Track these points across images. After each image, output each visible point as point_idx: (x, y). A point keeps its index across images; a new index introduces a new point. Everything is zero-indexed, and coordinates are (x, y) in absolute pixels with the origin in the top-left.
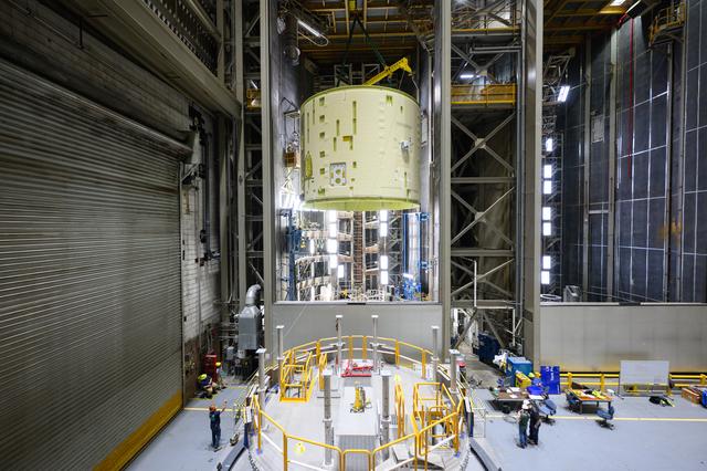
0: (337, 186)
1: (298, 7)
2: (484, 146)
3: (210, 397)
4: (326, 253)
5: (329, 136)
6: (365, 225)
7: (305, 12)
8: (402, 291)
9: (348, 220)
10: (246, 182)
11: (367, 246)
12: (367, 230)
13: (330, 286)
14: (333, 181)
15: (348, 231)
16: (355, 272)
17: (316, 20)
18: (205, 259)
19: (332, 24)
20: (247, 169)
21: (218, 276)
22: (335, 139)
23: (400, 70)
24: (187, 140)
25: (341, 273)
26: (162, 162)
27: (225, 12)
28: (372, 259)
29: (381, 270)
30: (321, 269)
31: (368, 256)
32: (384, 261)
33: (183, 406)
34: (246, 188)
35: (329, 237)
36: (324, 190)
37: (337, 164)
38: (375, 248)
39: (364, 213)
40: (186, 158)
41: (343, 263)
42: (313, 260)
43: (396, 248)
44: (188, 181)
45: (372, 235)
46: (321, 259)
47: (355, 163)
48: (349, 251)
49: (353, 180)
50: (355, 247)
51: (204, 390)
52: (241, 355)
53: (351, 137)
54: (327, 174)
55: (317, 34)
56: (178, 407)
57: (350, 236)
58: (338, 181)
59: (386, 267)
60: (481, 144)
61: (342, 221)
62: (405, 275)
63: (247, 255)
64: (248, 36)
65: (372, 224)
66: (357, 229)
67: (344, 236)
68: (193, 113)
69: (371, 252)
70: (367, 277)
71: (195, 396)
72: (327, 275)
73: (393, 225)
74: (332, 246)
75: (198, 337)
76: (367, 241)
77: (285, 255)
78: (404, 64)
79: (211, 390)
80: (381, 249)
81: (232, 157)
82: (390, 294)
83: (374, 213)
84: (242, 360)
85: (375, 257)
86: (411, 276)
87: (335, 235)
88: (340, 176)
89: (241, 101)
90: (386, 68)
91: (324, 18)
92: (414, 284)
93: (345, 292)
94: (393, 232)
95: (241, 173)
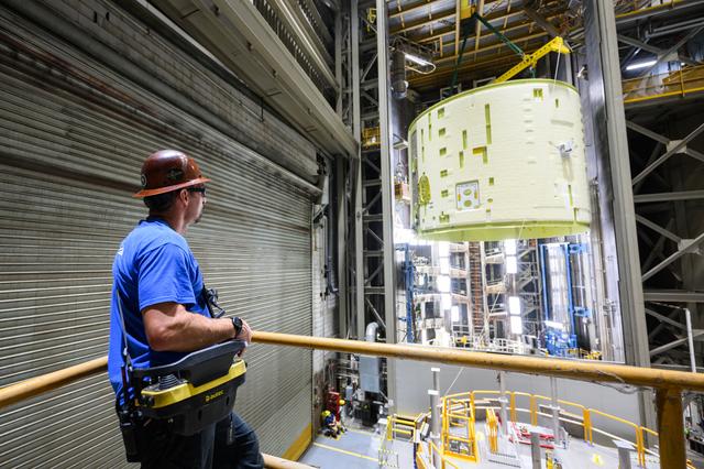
0: (466, 210)
1: (405, 42)
2: (683, 150)
3: (335, 437)
4: (436, 291)
5: (453, 151)
6: (484, 260)
7: (413, 45)
8: (545, 344)
9: (462, 254)
10: (364, 218)
11: (489, 284)
12: (488, 266)
13: (443, 329)
14: (461, 204)
15: (462, 266)
16: (475, 315)
17: (423, 50)
18: (326, 294)
19: (439, 49)
20: (363, 206)
21: (336, 312)
22: (461, 154)
23: (553, 54)
24: (318, 184)
25: (456, 316)
26: (302, 203)
27: (343, 65)
28: (496, 301)
29: (510, 315)
30: (431, 310)
31: (490, 298)
32: (514, 304)
33: (312, 441)
34: (364, 224)
35: (440, 274)
36: (448, 216)
37: (466, 183)
38: (499, 287)
39: (482, 245)
40: (316, 199)
41: (457, 304)
42: (423, 299)
43: (530, 287)
44: (317, 221)
45: (495, 271)
46: (432, 298)
47: (492, 180)
48: (465, 289)
49: (490, 200)
50: (473, 286)
51: (329, 427)
52: (361, 398)
53: (484, 149)
54: (452, 196)
55: (423, 62)
56: (309, 440)
57: (466, 273)
58: (468, 203)
59: (519, 312)
60: (679, 146)
61: (453, 255)
62: (548, 323)
63: (365, 290)
64: (363, 81)
65: (493, 259)
66: (474, 265)
67: (457, 272)
68: (320, 159)
69: (494, 292)
70: (491, 323)
71: (320, 433)
72: (438, 317)
73: (523, 259)
74: (444, 284)
75: (322, 372)
76: (488, 278)
77: (401, 292)
78: (558, 45)
79: (335, 429)
80: (509, 289)
81: (349, 195)
82: (530, 347)
83: (495, 244)
84: (361, 402)
85: (500, 298)
86: (559, 325)
87: (447, 272)
88: (471, 197)
89: (359, 141)
90: (526, 57)
91: (431, 46)
92: (565, 336)
93: (464, 339)
94: (524, 268)
95: (359, 209)
